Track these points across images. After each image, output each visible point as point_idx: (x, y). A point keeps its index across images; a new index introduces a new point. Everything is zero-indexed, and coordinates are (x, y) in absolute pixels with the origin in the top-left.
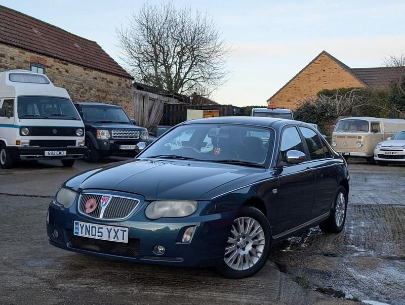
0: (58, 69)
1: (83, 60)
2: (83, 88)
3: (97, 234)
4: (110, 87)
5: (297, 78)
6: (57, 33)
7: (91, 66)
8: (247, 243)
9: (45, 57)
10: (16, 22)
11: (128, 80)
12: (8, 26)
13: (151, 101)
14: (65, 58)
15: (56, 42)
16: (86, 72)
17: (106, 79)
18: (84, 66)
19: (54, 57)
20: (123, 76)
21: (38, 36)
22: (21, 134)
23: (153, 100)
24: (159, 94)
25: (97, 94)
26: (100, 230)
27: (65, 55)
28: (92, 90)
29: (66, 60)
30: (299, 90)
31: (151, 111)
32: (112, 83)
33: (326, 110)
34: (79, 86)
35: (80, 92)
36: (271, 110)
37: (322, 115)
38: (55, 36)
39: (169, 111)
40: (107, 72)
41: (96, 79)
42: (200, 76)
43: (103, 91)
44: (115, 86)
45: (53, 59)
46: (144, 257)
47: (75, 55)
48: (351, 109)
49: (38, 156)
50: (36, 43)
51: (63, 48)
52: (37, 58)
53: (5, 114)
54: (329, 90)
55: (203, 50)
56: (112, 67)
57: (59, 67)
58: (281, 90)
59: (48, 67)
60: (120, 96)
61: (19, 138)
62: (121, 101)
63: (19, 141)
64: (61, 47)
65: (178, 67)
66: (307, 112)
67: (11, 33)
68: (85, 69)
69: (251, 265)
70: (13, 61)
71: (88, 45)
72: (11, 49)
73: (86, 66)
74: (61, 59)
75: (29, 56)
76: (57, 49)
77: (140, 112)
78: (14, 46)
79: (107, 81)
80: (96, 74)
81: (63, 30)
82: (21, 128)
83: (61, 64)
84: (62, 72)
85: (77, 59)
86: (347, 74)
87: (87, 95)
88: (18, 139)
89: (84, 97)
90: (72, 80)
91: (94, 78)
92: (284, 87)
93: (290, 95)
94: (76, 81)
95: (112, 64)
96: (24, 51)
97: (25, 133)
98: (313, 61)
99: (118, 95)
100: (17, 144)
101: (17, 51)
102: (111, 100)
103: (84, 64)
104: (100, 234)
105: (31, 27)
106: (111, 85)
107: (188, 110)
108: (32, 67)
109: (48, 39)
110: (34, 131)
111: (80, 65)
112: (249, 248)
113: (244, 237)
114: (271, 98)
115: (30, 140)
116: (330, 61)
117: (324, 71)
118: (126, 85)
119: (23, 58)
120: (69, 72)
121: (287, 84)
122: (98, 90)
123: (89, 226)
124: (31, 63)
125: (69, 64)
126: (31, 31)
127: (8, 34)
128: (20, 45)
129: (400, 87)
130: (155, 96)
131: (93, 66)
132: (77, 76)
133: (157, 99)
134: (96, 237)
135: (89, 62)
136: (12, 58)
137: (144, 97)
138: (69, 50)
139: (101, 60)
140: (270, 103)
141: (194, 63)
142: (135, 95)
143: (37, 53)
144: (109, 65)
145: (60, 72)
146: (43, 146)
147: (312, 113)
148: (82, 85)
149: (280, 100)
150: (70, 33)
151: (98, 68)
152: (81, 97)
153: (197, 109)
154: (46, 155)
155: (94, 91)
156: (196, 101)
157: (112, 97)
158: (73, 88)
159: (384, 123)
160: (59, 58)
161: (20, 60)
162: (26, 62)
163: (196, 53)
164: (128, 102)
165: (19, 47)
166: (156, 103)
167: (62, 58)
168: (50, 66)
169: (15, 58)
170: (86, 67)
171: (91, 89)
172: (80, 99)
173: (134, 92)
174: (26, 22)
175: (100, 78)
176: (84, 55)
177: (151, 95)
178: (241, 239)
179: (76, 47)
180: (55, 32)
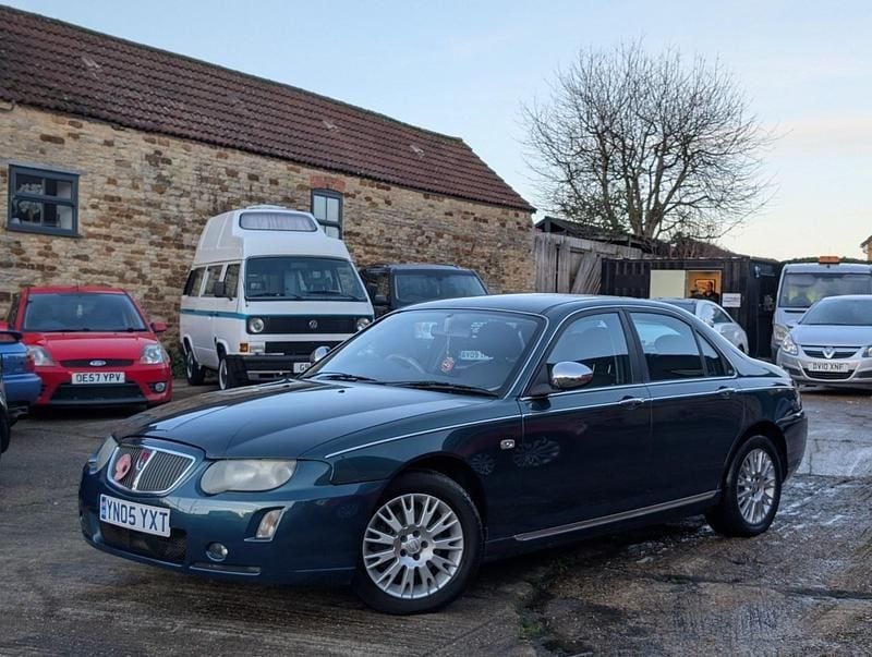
0: (368, 199)
1: (423, 179)
2: (423, 233)
3: (129, 519)
4: (480, 229)
6: (375, 126)
7: (440, 189)
8: (424, 545)
9: (342, 177)
10: (289, 109)
11: (522, 214)
12: (271, 119)
13: (575, 256)
14: (383, 177)
15: (371, 145)
16: (430, 201)
17: (473, 214)
18: (423, 189)
19: (360, 176)
20: (511, 207)
21: (332, 135)
22: (249, 331)
23: (581, 252)
24: (597, 240)
25: (453, 245)
26: (132, 512)
27: (385, 170)
28: (442, 237)
29: (385, 181)
31: (576, 275)
32: (486, 221)
34: (414, 231)
35: (416, 244)
38: (371, 131)
39: (613, 276)
40: (475, 200)
41: (451, 214)
42: (703, 194)
43: (466, 239)
44: (492, 227)
45: (358, 180)
46: (197, 564)
47: (409, 169)
49: (281, 373)
50: (327, 149)
51: (384, 156)
52: (326, 178)
53: (225, 292)
55: (709, 138)
56: (489, 188)
57: (370, 195)
59: (347, 195)
60: (504, 247)
61: (246, 338)
62: (505, 257)
63: (246, 345)
64: (380, 154)
65: (654, 178)
67: (274, 132)
68: (427, 197)
69: (435, 590)
70: (274, 187)
71: (443, 147)
72: (271, 164)
73: (429, 190)
74: (375, 179)
75: (307, 176)
76: (371, 159)
77: (550, 279)
78: (277, 157)
79: (475, 219)
80: (451, 204)
81: (391, 120)
82: (249, 319)
83: (375, 189)
84: (377, 205)
85: (410, 176)
87: (432, 249)
88: (244, 341)
89: (425, 253)
90: (399, 220)
91: (446, 214)
94: (408, 221)
95: (489, 182)
96: (298, 167)
97: (258, 329)
99: (500, 245)
100: (241, 351)
101: (282, 166)
102: (483, 257)
103: (424, 185)
105: (321, 117)
106: (483, 225)
107: (652, 271)
108: (316, 197)
109: (353, 140)
110: (274, 324)
111: (416, 188)
112: (427, 554)
113: (416, 534)
115: (267, 343)
118: (518, 223)
119: (296, 179)
120: (393, 203)
122: (456, 238)
123: (119, 504)
124: (312, 190)
125: (393, 188)
126: (318, 124)
127: (267, 135)
128: (291, 155)
130: (586, 244)
131: (444, 190)
132: (409, 212)
133: (591, 251)
134: (127, 526)
135: (436, 182)
136: (274, 182)
137: (558, 247)
138: (396, 159)
139: (466, 176)
141: (689, 168)
142: (538, 243)
143: (326, 168)
144: (482, 186)
145: (374, 205)
146: (291, 354)
148: (419, 227)
150: (405, 125)
151: (456, 192)
152: (418, 252)
153: (672, 267)
154: (295, 371)
155: (448, 240)
156: (681, 251)
157: (486, 250)
158: (402, 235)
160: (369, 177)
161: (290, 184)
162: (301, 187)
163: (693, 147)
164: (522, 260)
165: (287, 159)
166: (587, 259)
167: (378, 176)
168: (352, 192)
169: (279, 181)
170: (428, 192)
171: (440, 235)
172: (415, 258)
173: (536, 238)
174: (310, 107)
175: (460, 212)
176: (428, 167)
177: (574, 242)
178: (410, 536)
179: (413, 152)
180: (370, 125)
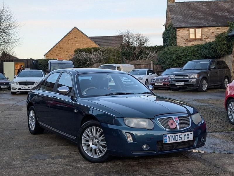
3: (179, 139)
5: (60, 42)
26: (181, 136)
30: (62, 49)
33: (87, 60)
36: (60, 61)
37: (85, 63)
48: (100, 60)
54: (81, 49)
58: (52, 49)
66: (76, 61)
86: (89, 40)
92: (53, 47)
93: (57, 52)
98: (69, 32)
104: (180, 139)
107: (4, 63)
114: (46, 54)
116: (79, 33)
117: (76, 38)
121: (55, 46)
123: (174, 136)
129: (127, 47)
134: (179, 141)
140: (46, 57)
147: (80, 62)
149: (52, 55)
153: (10, 61)
159: (123, 67)
